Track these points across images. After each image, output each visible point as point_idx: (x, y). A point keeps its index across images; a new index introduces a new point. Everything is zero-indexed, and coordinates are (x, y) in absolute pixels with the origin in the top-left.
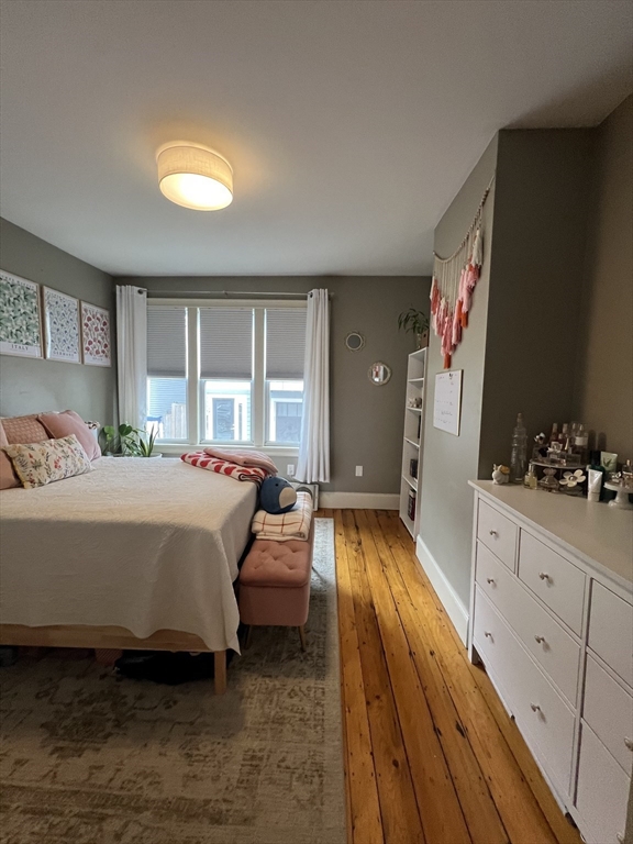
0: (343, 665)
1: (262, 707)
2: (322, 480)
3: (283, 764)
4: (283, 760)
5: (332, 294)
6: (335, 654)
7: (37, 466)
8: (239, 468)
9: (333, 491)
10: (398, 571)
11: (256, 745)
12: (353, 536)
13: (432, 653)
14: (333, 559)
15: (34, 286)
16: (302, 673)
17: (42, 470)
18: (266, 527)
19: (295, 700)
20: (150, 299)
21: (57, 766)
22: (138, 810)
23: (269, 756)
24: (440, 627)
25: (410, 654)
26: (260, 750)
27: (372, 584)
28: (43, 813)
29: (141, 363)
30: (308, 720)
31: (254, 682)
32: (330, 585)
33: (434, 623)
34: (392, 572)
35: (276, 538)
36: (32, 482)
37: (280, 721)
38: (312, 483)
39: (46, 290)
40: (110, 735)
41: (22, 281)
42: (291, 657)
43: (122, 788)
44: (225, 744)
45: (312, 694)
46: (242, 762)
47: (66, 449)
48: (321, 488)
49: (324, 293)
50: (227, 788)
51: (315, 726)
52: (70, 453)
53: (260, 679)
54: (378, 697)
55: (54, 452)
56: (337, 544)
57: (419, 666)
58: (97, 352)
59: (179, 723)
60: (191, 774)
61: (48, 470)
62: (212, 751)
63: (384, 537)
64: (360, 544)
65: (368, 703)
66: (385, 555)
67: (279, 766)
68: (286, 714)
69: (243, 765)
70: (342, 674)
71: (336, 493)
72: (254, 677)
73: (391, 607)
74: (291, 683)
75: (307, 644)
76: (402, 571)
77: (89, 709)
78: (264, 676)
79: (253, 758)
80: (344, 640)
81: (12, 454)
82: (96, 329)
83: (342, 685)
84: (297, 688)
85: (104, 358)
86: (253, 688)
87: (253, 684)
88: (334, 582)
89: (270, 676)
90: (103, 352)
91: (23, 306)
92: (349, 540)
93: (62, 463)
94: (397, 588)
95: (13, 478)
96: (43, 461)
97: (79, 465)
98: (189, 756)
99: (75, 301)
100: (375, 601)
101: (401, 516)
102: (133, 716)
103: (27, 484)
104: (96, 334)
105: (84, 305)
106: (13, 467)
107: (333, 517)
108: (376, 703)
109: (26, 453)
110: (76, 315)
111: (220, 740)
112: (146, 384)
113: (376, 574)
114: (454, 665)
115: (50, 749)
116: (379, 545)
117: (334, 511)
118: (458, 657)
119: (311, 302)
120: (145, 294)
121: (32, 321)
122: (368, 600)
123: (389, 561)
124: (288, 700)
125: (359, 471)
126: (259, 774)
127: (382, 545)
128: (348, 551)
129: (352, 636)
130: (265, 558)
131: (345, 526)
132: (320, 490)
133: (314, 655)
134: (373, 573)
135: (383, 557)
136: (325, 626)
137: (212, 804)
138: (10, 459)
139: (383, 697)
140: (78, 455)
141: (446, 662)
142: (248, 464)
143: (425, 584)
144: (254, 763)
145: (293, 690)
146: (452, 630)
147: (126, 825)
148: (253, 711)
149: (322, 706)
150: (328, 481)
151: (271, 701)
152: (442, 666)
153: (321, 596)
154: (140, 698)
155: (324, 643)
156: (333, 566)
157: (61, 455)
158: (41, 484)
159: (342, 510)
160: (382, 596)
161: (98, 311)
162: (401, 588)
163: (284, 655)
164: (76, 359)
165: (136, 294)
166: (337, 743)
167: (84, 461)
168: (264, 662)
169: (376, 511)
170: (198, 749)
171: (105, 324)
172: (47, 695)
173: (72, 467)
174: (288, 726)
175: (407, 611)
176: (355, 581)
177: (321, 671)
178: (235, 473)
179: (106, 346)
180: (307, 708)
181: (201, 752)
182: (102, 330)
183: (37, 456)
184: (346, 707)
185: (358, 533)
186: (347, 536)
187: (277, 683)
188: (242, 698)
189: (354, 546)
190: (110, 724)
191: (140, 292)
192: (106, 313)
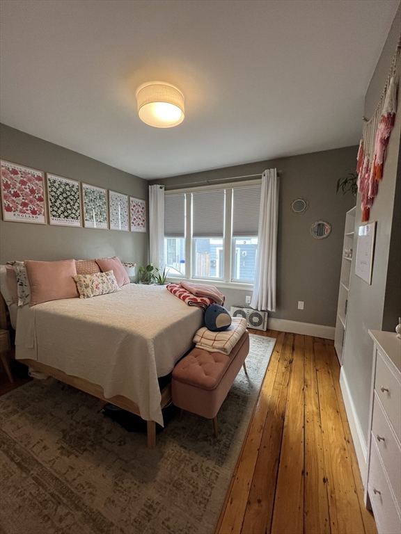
0: (241, 459)
1: (171, 470)
2: (269, 309)
3: (167, 523)
4: (168, 520)
5: (280, 171)
6: (237, 448)
7: (87, 287)
8: (192, 296)
9: (279, 318)
10: (318, 393)
11: (156, 497)
12: (288, 355)
13: (325, 480)
14: (264, 370)
15: (104, 191)
16: (207, 454)
17: (89, 290)
18: (203, 340)
19: (195, 475)
20: (167, 192)
21: (57, 458)
22: (78, 508)
23: (160, 511)
24: (342, 457)
25: (303, 472)
26: (158, 503)
27: (290, 398)
28: (40, 484)
29: (161, 231)
30: (198, 495)
31: (173, 448)
32: (255, 390)
33: (337, 451)
34: (311, 392)
35: (208, 349)
36: (84, 295)
37: (178, 486)
38: (262, 311)
39: (110, 192)
40: (85, 450)
41: (98, 189)
42: (205, 439)
43: (76, 488)
44: (138, 487)
45: (208, 475)
46: (143, 507)
47: (104, 278)
48: (270, 315)
49: (274, 171)
50: (126, 522)
51: (201, 503)
52: (106, 281)
53: (178, 447)
54: (259, 501)
55: (97, 280)
56: (273, 359)
57: (307, 487)
58: (139, 224)
59: (120, 459)
60: (112, 499)
61: (92, 289)
62: (130, 488)
63: (314, 360)
64: (291, 362)
65: (249, 503)
66: (310, 376)
67: (163, 523)
68: (185, 483)
69: (142, 509)
70: (237, 467)
71: (282, 320)
72: (175, 445)
73: (299, 424)
74: (197, 459)
75: (220, 432)
76: (321, 392)
77: (84, 429)
78: (182, 446)
79: (150, 507)
80: (249, 439)
81: (77, 280)
82: (138, 211)
83: (234, 476)
84: (199, 465)
85: (142, 228)
86: (171, 452)
87: (173, 449)
88: (259, 389)
89: (185, 448)
90: (142, 224)
91: (99, 202)
92: (282, 359)
93: (100, 286)
94: (311, 407)
95: (76, 292)
96: (90, 284)
97: (110, 288)
98: (116, 484)
99: (126, 197)
100: (287, 412)
101: (335, 345)
102: (101, 443)
103: (82, 296)
104: (138, 215)
105: (131, 199)
106: (77, 286)
107: (277, 338)
108: (255, 506)
109: (82, 279)
110: (127, 204)
111: (137, 483)
112: (163, 242)
113: (296, 390)
114: (345, 502)
115: (59, 446)
116: (307, 368)
117: (280, 333)
118: (352, 495)
119: (264, 179)
120: (163, 188)
121: (103, 210)
122: (281, 412)
123: (311, 383)
124: (189, 471)
125: (301, 305)
126: (149, 521)
127: (310, 367)
128: (278, 367)
129: (257, 437)
130: (193, 363)
131: (284, 346)
132: (269, 316)
133: (222, 443)
134: (293, 388)
135: (307, 377)
136: (239, 422)
137: (114, 528)
138: (76, 282)
139: (264, 503)
140: (110, 282)
141: (337, 495)
142: (198, 294)
143: (339, 411)
144: (149, 511)
145: (196, 465)
146: (355, 465)
147: (67, 515)
148: (165, 470)
149: (212, 488)
150: (274, 310)
151: (179, 467)
152: (332, 498)
153: (245, 397)
154: (109, 432)
155: (233, 436)
156: (263, 376)
157: (100, 281)
158: (88, 297)
159: (286, 333)
160: (295, 411)
161: (140, 201)
162: (315, 409)
163: (201, 435)
164: (126, 228)
165: (158, 189)
166: (211, 526)
167: (114, 286)
168: (186, 435)
169: (314, 338)
170: (123, 483)
171: (143, 208)
172: (72, 413)
173: (106, 289)
174: (182, 492)
175: (313, 431)
176: (276, 392)
177: (222, 459)
178: (187, 300)
179: (143, 221)
180: (200, 485)
181: (122, 485)
182: (142, 211)
183: (88, 282)
184: (229, 497)
185: (292, 354)
186: (283, 354)
187: (188, 455)
188: (162, 457)
189: (286, 363)
190: (89, 443)
191: (161, 188)
192: (144, 202)
